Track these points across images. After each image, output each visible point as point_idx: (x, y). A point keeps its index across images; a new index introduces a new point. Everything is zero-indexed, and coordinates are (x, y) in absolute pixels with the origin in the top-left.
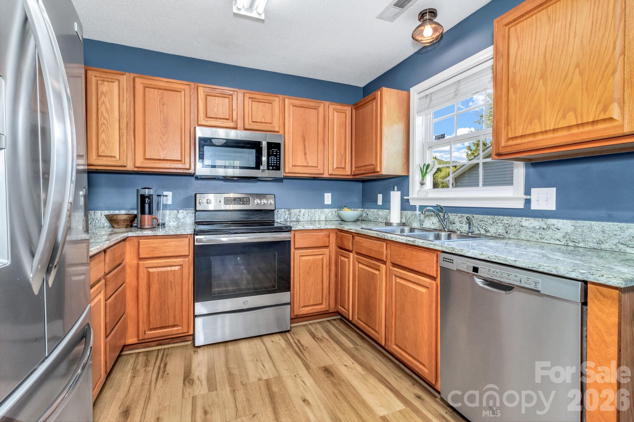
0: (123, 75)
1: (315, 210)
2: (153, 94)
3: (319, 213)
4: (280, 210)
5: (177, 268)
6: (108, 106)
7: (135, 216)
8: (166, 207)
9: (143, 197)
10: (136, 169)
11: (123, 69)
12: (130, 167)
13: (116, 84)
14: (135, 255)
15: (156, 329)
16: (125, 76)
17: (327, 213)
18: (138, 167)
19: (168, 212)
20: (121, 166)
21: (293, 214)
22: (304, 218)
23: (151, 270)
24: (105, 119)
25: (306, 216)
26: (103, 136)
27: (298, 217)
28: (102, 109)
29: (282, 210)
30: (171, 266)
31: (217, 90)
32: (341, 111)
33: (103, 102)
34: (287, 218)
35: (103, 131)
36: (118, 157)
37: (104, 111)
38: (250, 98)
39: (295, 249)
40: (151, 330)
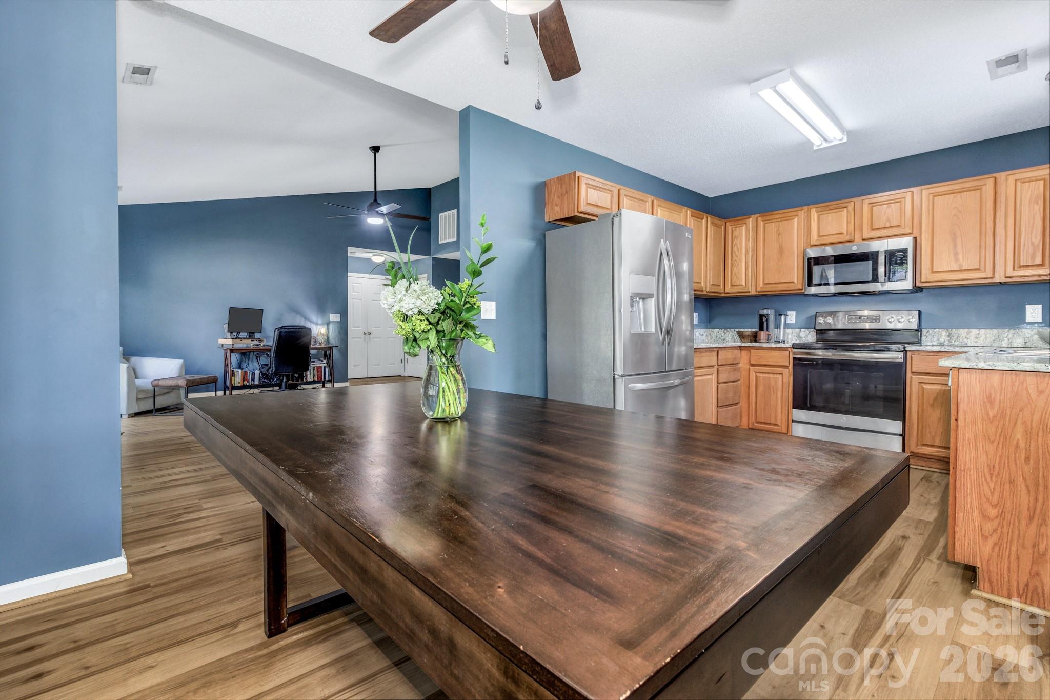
0: (749, 218)
1: (1000, 330)
2: (772, 227)
3: (1010, 336)
4: (931, 331)
5: (778, 376)
6: (739, 247)
7: (756, 333)
8: (787, 326)
9: (762, 316)
10: (758, 294)
11: (747, 214)
12: (753, 293)
13: (744, 228)
14: (748, 361)
15: (761, 423)
16: (751, 219)
17: (1028, 336)
18: (759, 292)
19: (789, 331)
20: (747, 292)
21: (956, 336)
22: (976, 342)
23: (758, 375)
24: (737, 256)
25: (982, 339)
26: (735, 270)
27: (966, 340)
28: (735, 249)
29: (935, 330)
30: (774, 374)
31: (830, 207)
32: (1034, 179)
33: (736, 244)
34: (945, 341)
35: (735, 266)
36: (744, 285)
37: (736, 251)
38: (870, 204)
39: (913, 373)
40: (758, 422)
